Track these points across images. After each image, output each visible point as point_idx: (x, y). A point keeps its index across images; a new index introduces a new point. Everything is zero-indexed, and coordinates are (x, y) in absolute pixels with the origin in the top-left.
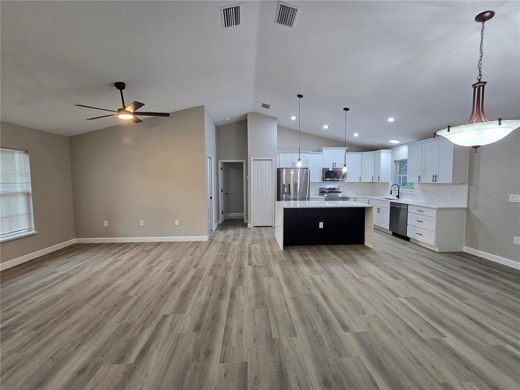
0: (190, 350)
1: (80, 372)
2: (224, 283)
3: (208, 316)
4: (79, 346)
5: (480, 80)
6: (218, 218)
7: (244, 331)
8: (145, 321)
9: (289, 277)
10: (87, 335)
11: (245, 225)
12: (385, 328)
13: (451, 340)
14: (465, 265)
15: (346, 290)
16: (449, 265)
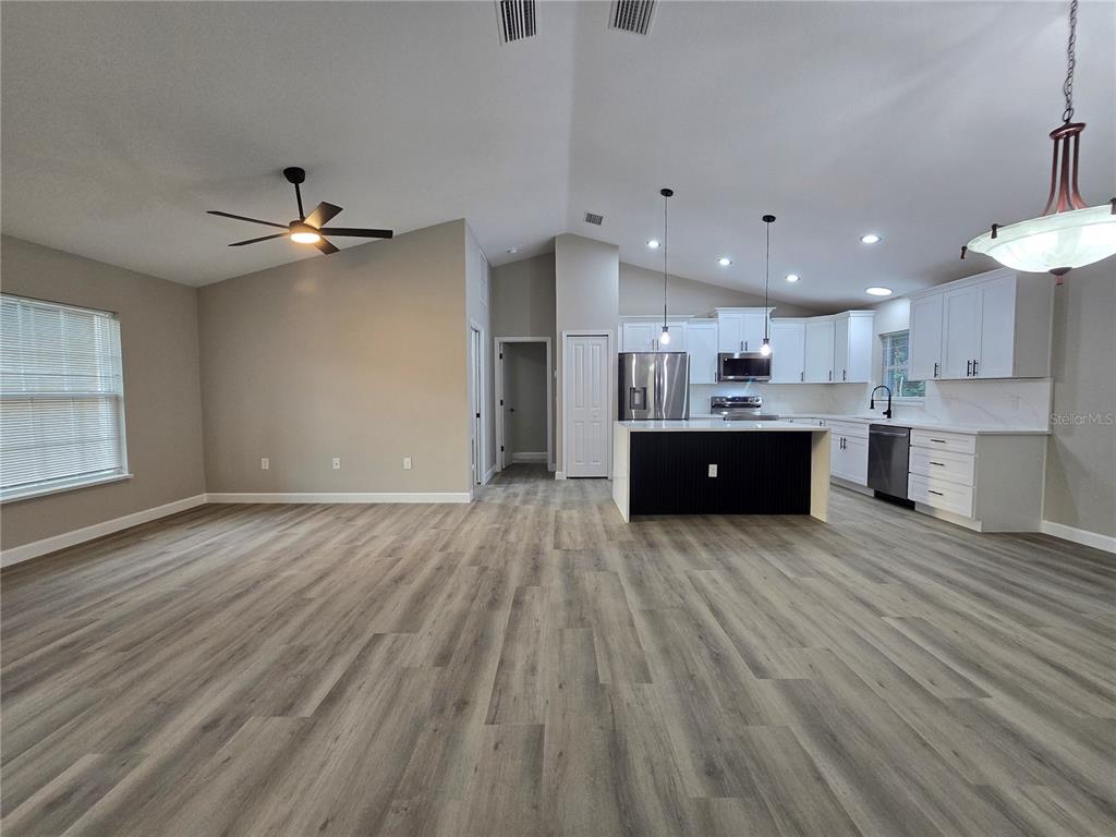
0: (426, 699)
1: (207, 728)
2: (501, 579)
3: (466, 637)
4: (206, 682)
5: (1068, 120)
6: (493, 461)
7: (540, 668)
8: (338, 643)
9: (640, 573)
10: (222, 664)
11: (551, 476)
12: (849, 675)
13: (998, 702)
14: (1042, 558)
15: (766, 599)
16: (1004, 558)
